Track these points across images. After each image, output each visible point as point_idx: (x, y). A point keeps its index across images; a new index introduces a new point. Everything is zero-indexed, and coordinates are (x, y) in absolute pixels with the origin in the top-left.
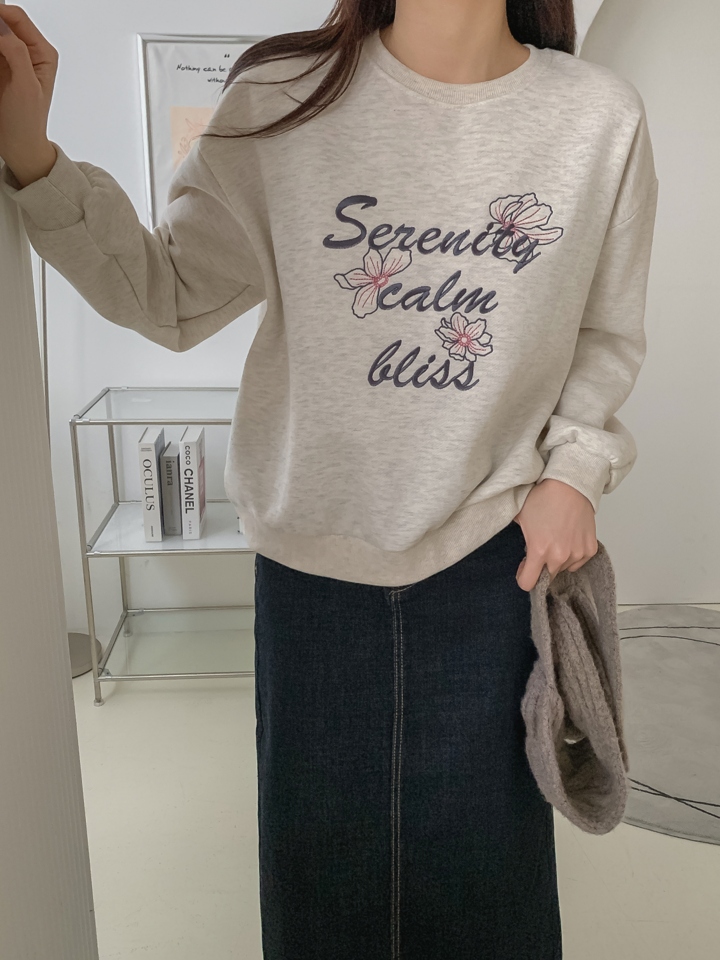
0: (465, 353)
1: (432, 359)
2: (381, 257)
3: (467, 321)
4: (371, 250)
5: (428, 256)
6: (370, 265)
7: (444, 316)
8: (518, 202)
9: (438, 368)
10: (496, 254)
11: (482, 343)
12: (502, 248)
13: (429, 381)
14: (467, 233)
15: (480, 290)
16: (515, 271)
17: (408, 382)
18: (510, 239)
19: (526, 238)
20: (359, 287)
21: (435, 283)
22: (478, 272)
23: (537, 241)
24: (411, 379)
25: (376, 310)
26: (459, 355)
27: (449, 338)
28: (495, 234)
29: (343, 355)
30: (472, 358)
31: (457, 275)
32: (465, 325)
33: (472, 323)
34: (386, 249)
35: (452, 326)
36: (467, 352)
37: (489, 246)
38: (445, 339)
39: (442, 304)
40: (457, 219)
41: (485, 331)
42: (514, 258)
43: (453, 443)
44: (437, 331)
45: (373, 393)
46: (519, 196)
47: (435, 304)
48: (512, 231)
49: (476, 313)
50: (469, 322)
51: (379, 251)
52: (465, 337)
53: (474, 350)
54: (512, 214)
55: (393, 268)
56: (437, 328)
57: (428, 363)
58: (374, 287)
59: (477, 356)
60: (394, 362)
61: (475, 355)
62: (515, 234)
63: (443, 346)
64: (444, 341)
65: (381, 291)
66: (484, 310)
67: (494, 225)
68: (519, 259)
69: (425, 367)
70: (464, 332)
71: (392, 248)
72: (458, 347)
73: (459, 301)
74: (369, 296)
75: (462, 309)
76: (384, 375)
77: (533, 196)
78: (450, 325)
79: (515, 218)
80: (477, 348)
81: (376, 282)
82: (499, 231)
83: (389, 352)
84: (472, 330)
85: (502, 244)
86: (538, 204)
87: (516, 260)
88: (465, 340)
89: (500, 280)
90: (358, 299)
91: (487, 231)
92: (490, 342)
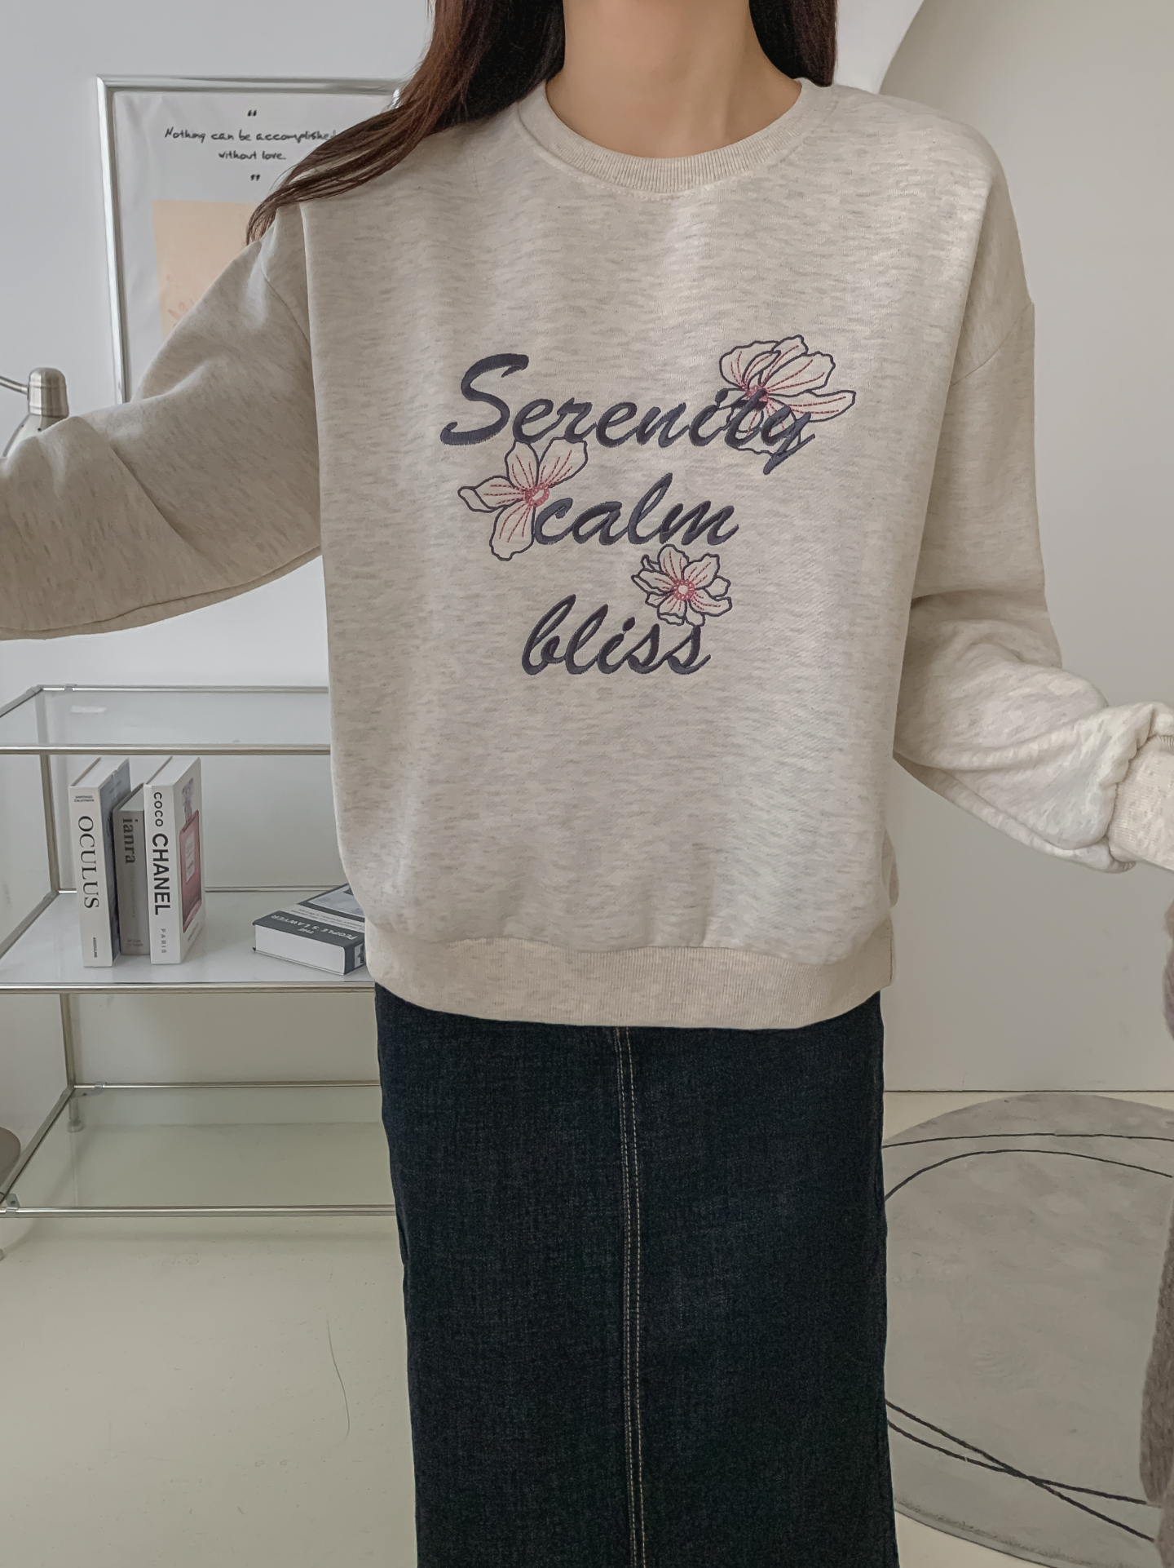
0: (686, 611)
1: (629, 624)
2: (536, 455)
3: (687, 558)
4: (517, 443)
5: (615, 449)
6: (517, 469)
7: (646, 553)
8: (772, 352)
9: (641, 638)
10: (733, 442)
11: (713, 594)
12: (746, 431)
13: (626, 662)
14: (682, 408)
15: (706, 506)
16: (767, 471)
17: (591, 664)
18: (759, 415)
19: (788, 411)
20: (499, 507)
21: (629, 496)
22: (702, 474)
23: (808, 415)
24: (596, 659)
25: (530, 545)
26: (675, 615)
27: (657, 588)
28: (730, 408)
29: (479, 624)
30: (696, 619)
31: (666, 482)
32: (683, 566)
33: (695, 561)
34: (543, 442)
35: (660, 568)
36: (689, 609)
37: (720, 429)
38: (650, 590)
39: (642, 530)
40: (664, 385)
41: (718, 574)
42: (765, 447)
44: (635, 578)
45: (531, 688)
46: (773, 342)
47: (631, 530)
48: (763, 402)
49: (701, 545)
50: (690, 561)
51: (532, 444)
52: (684, 584)
53: (701, 606)
54: (761, 372)
55: (556, 472)
56: (636, 574)
57: (622, 632)
58: (526, 506)
59: (706, 616)
60: (565, 632)
61: (703, 614)
62: (768, 406)
63: (646, 602)
64: (649, 594)
65: (537, 513)
66: (714, 539)
67: (729, 392)
68: (773, 449)
69: (619, 639)
70: (682, 576)
71: (554, 439)
72: (672, 603)
73: (671, 526)
74: (518, 522)
75: (677, 538)
76: (548, 655)
77: (798, 340)
78: (657, 567)
79: (767, 380)
80: (705, 602)
81: (528, 498)
82: (739, 403)
83: (555, 616)
84: (695, 573)
85: (744, 426)
86: (809, 353)
87: (768, 452)
88: (683, 589)
89: (741, 487)
90: (499, 528)
91: (715, 404)
92: (726, 592)
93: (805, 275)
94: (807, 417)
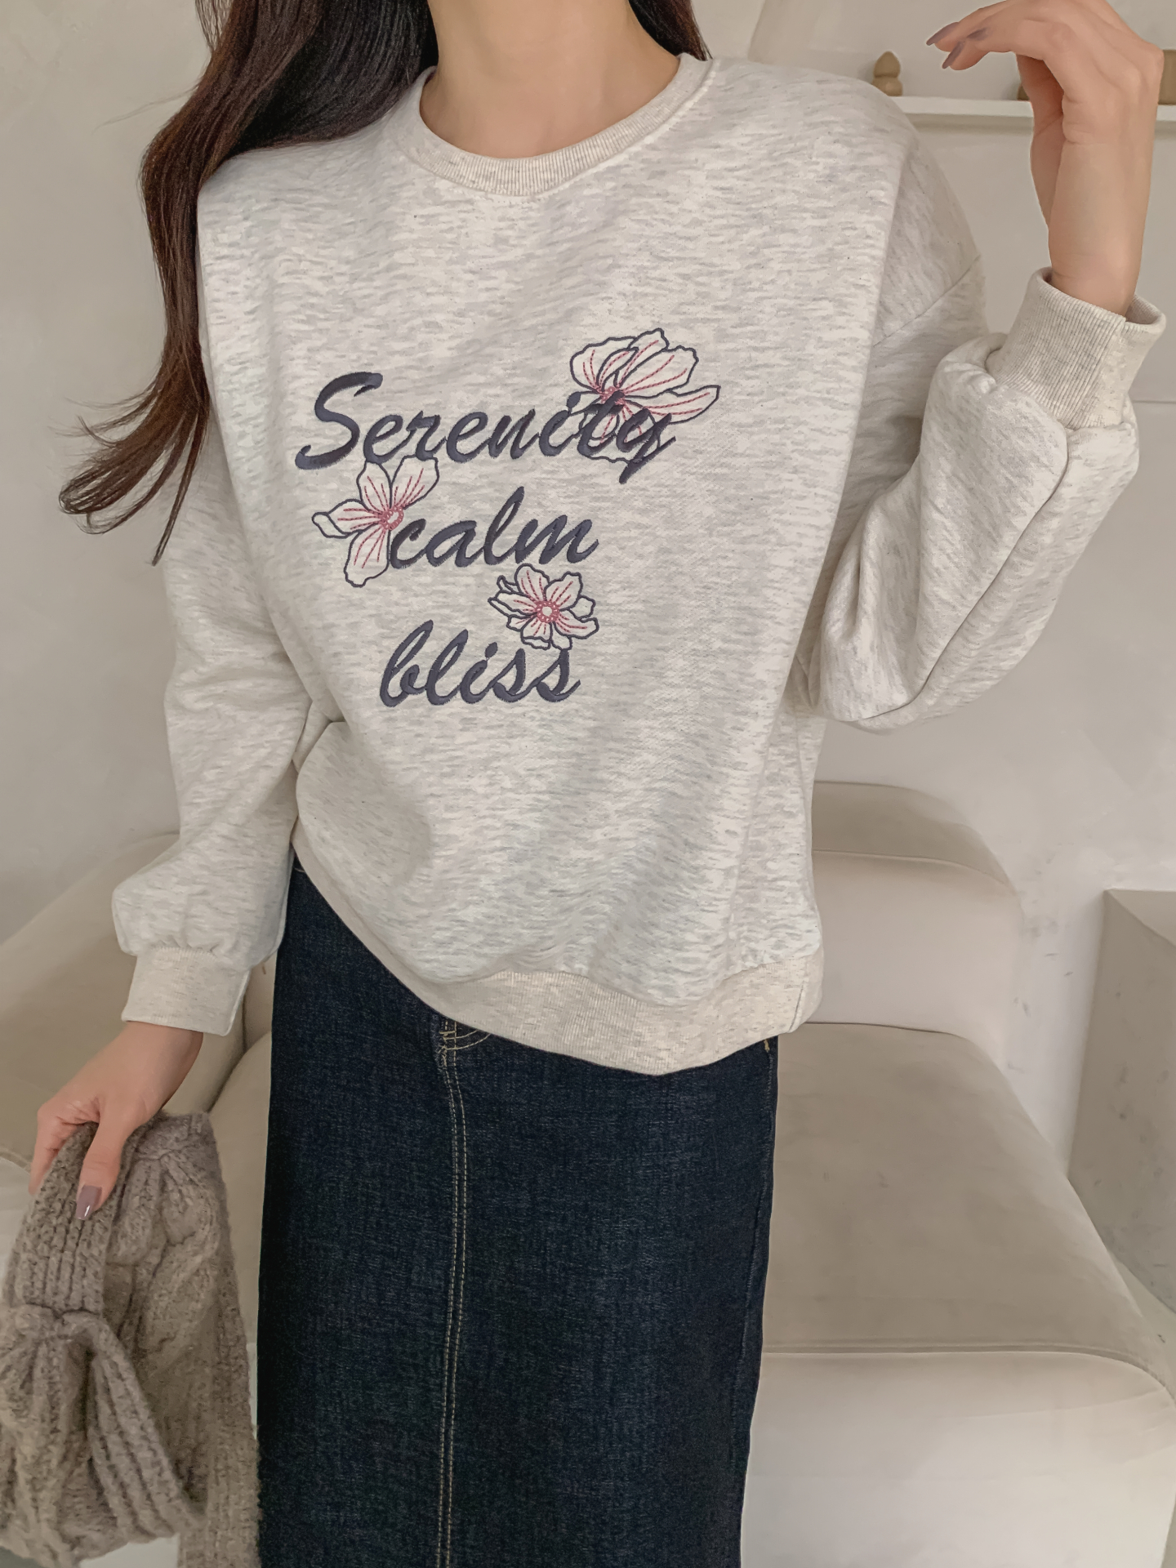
0: (551, 634)
1: (491, 650)
2: (388, 477)
3: (547, 577)
4: (368, 464)
5: (467, 465)
6: (370, 490)
7: (500, 574)
8: (628, 349)
9: (505, 665)
10: (586, 451)
11: (579, 615)
12: (599, 438)
13: (491, 691)
14: (531, 414)
15: (561, 521)
16: (623, 479)
17: (453, 694)
18: (615, 420)
19: (644, 413)
20: (354, 532)
21: (484, 513)
22: (554, 487)
23: (668, 417)
24: (458, 688)
25: (385, 570)
26: (540, 638)
27: (518, 611)
28: (583, 414)
30: (563, 643)
31: (517, 498)
32: (544, 586)
33: (555, 581)
34: (395, 461)
35: (519, 588)
36: (555, 632)
37: (573, 436)
38: (510, 613)
39: (497, 551)
40: (514, 391)
41: (582, 594)
42: (621, 454)
43: (541, 797)
44: (493, 602)
45: (390, 719)
46: (630, 337)
47: (487, 549)
48: (618, 406)
49: (559, 565)
50: (551, 579)
51: (383, 465)
52: (548, 605)
53: (567, 628)
54: (616, 373)
55: (408, 493)
56: (493, 596)
57: (485, 659)
58: (381, 530)
59: (573, 639)
60: (424, 660)
61: (570, 637)
62: (625, 409)
63: (508, 626)
64: (510, 617)
65: (392, 537)
66: (573, 557)
67: (583, 396)
68: (630, 455)
70: (545, 596)
71: (405, 457)
72: (537, 626)
73: (527, 544)
74: (373, 548)
75: (534, 557)
76: (408, 686)
77: (658, 334)
78: (515, 588)
79: (624, 380)
80: (571, 624)
81: (383, 522)
82: (593, 407)
83: (413, 645)
84: (558, 593)
85: (598, 431)
86: (669, 348)
87: (623, 459)
88: (547, 611)
89: (597, 499)
90: (354, 553)
91: (567, 409)
92: (591, 613)
93: (666, 259)
94: (667, 420)
